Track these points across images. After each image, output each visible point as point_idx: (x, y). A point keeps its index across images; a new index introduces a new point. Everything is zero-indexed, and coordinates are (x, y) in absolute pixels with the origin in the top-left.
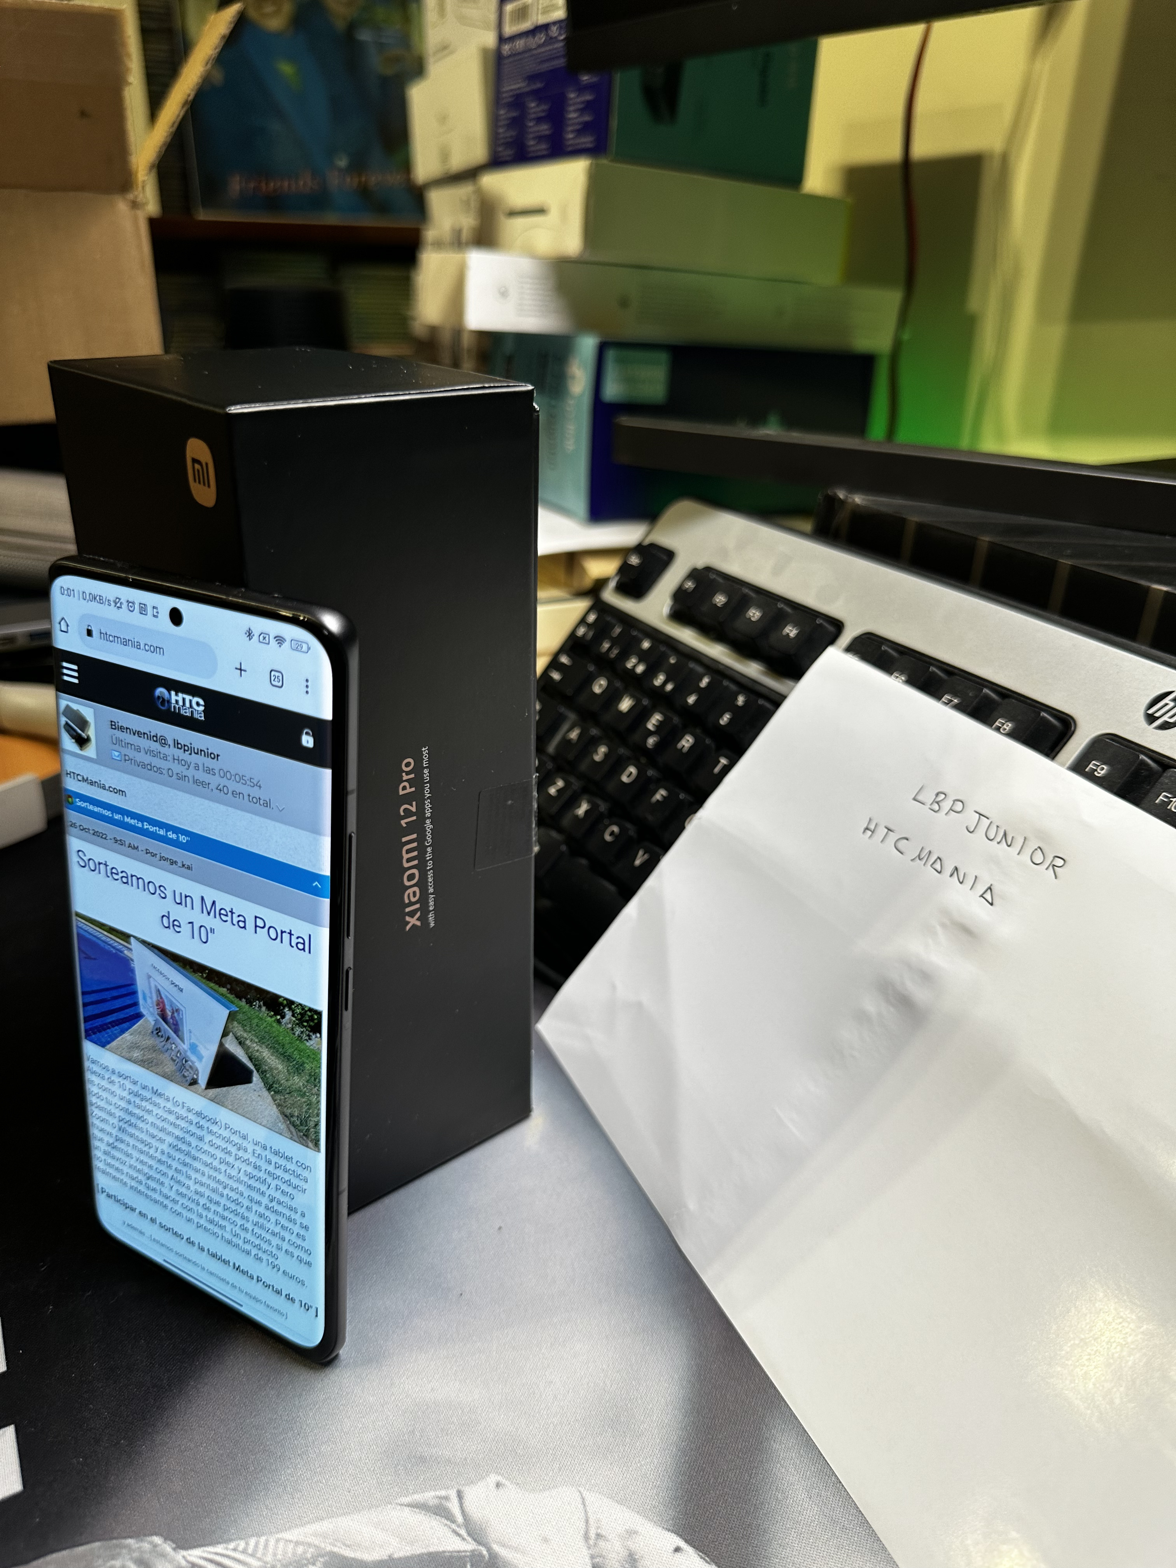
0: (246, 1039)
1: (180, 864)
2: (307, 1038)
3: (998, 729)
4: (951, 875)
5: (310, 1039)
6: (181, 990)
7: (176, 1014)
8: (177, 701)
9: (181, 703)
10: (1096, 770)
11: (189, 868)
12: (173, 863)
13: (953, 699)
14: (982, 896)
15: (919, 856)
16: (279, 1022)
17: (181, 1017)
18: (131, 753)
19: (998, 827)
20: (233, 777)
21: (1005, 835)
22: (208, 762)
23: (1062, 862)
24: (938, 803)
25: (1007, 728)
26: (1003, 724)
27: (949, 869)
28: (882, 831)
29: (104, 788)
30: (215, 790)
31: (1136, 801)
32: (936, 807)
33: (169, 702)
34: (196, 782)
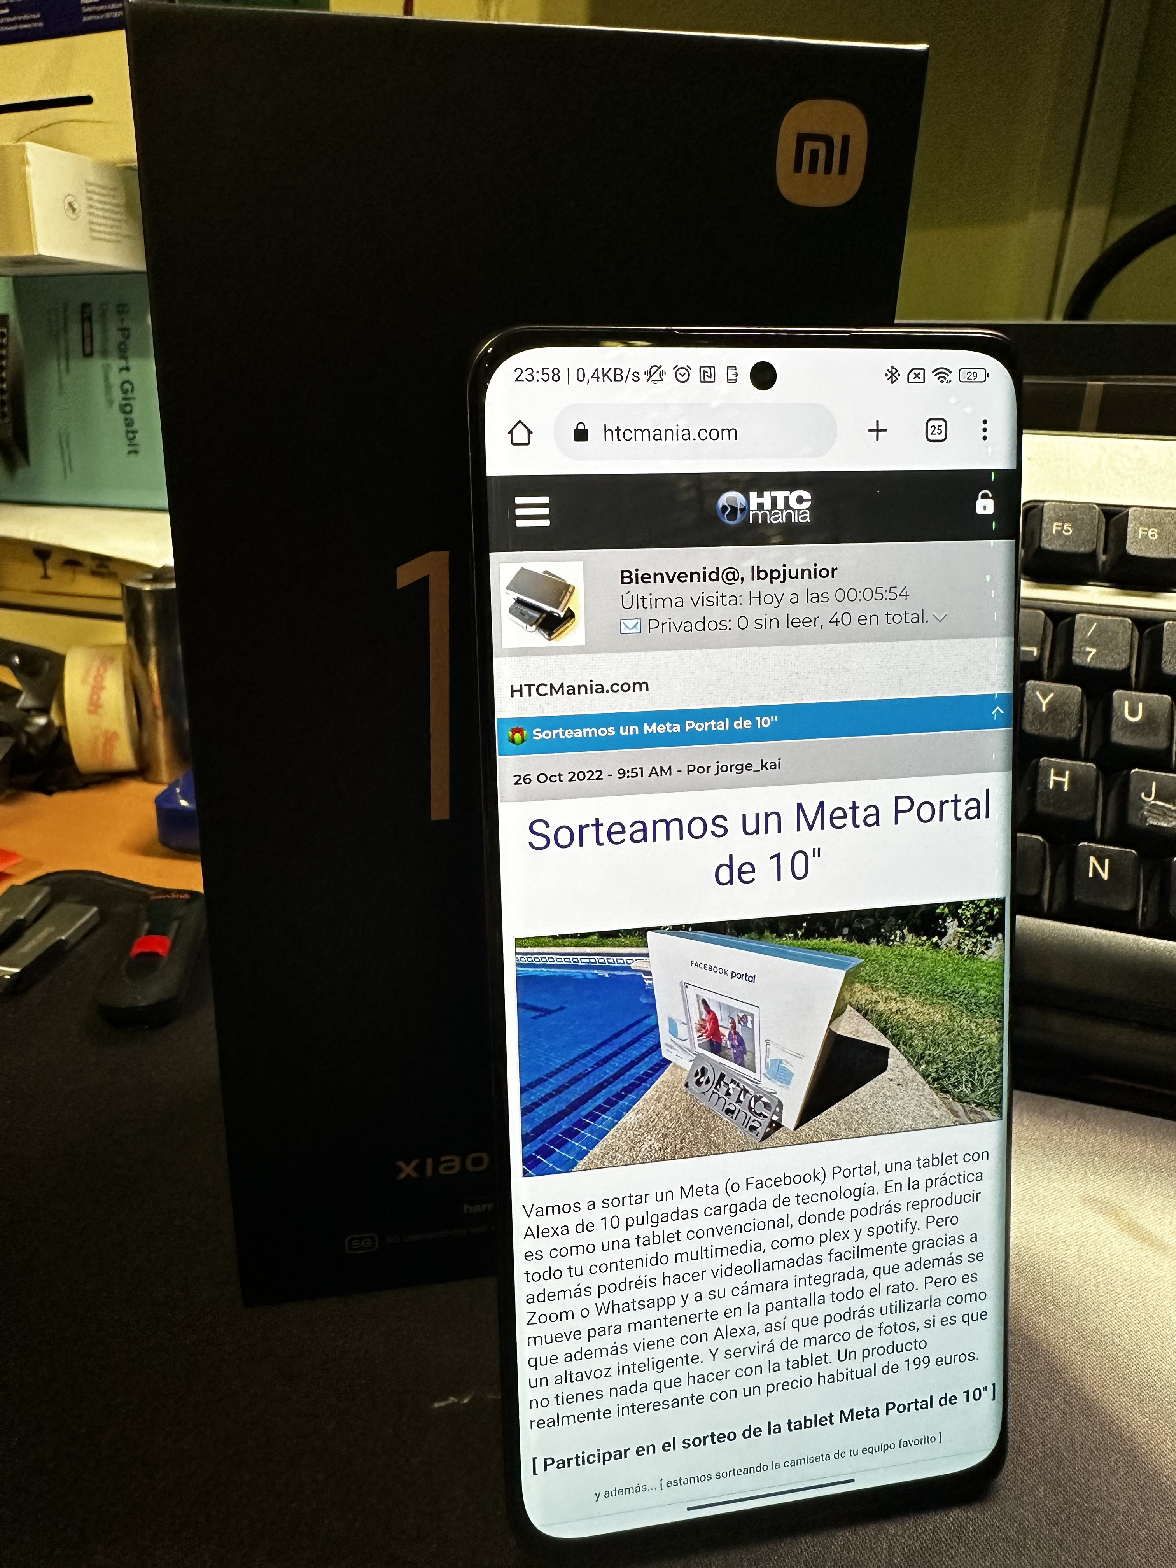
0: (877, 1002)
1: (757, 766)
2: (983, 949)
5: (988, 948)
6: (752, 979)
7: (739, 1028)
8: (760, 506)
9: (768, 506)
11: (774, 766)
12: (742, 768)
16: (936, 946)
17: (750, 1026)
18: (662, 614)
20: (860, 596)
22: (818, 585)
29: (601, 689)
30: (827, 625)
33: (745, 510)
34: (792, 623)
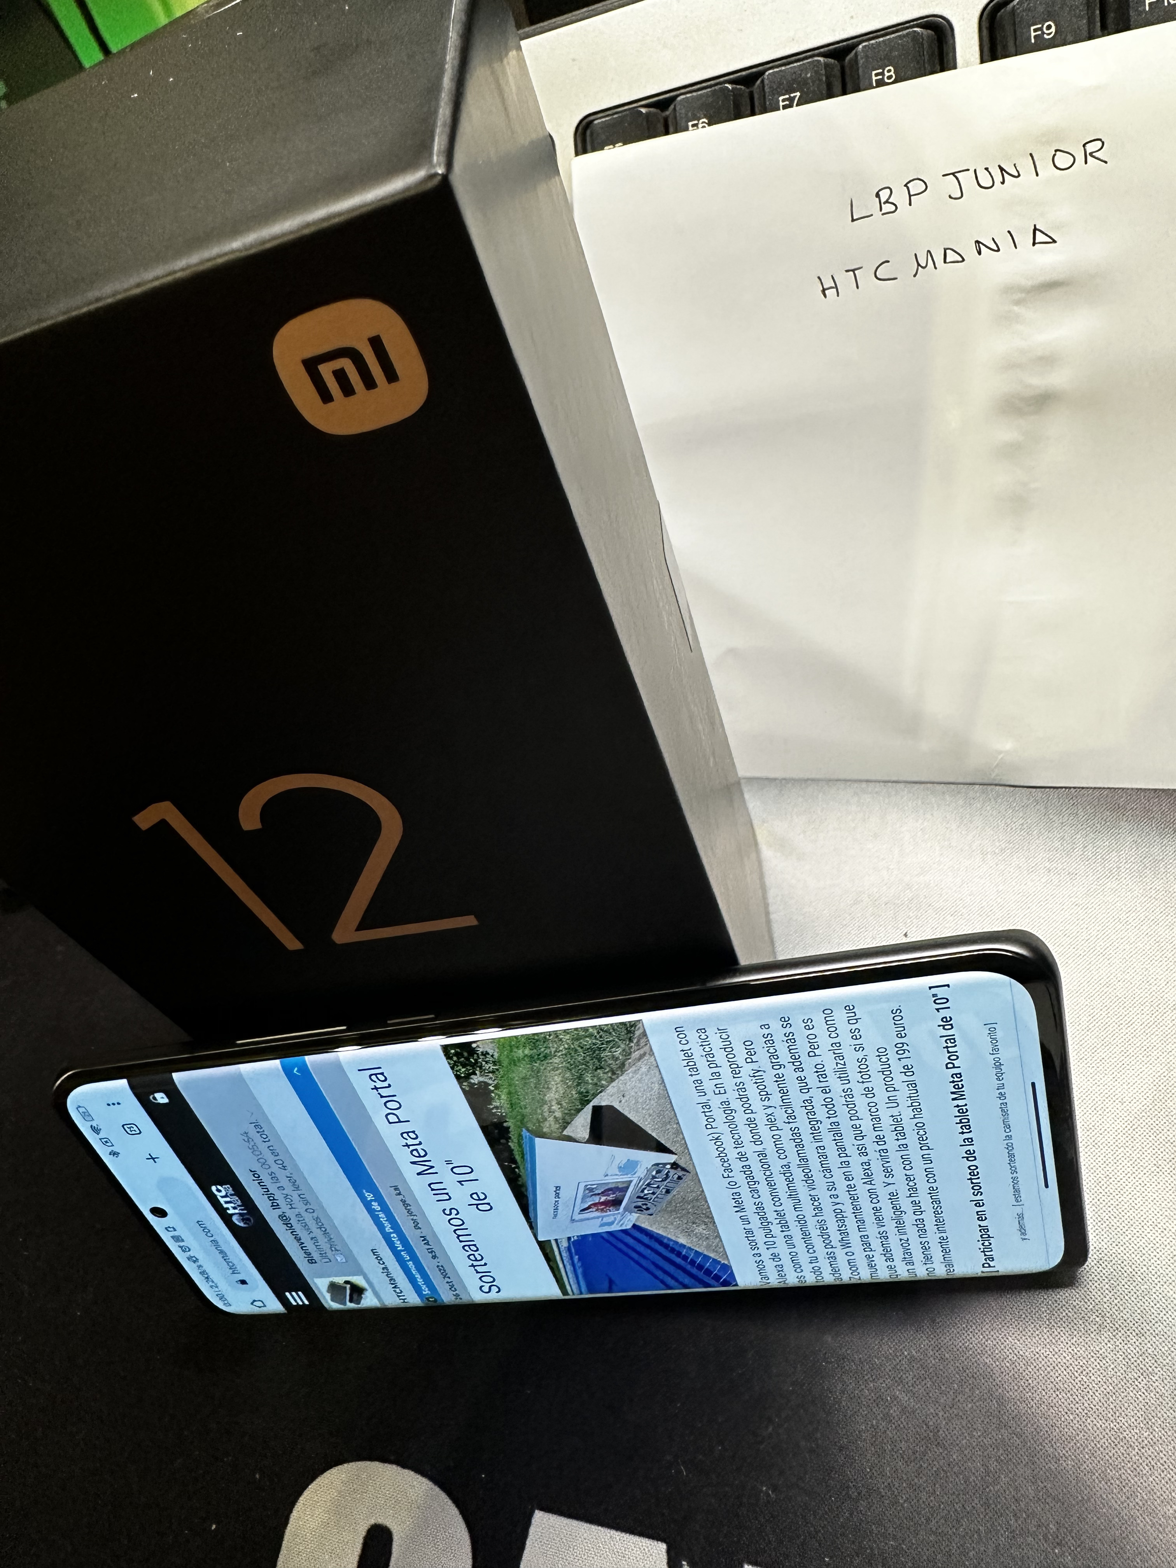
3: (881, 83)
4: (979, 253)
7: (598, 1192)
9: (232, 1205)
10: (1043, 33)
13: (792, 95)
14: (1034, 244)
15: (919, 265)
19: (987, 169)
21: (1002, 169)
23: (1099, 144)
24: (887, 202)
25: (892, 73)
26: (882, 74)
27: (969, 252)
28: (845, 281)
31: (1124, 25)
32: (888, 208)
33: (241, 1215)
